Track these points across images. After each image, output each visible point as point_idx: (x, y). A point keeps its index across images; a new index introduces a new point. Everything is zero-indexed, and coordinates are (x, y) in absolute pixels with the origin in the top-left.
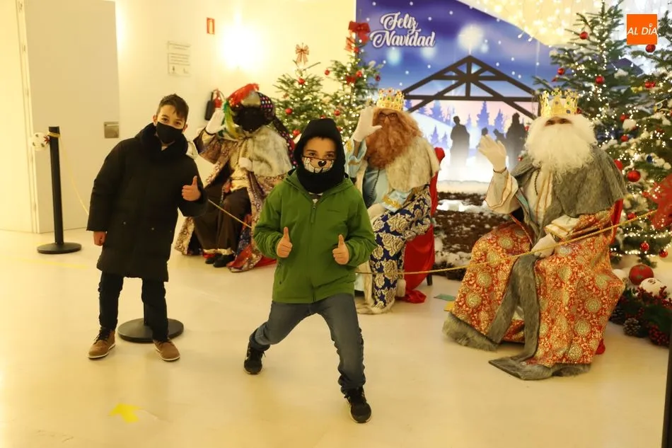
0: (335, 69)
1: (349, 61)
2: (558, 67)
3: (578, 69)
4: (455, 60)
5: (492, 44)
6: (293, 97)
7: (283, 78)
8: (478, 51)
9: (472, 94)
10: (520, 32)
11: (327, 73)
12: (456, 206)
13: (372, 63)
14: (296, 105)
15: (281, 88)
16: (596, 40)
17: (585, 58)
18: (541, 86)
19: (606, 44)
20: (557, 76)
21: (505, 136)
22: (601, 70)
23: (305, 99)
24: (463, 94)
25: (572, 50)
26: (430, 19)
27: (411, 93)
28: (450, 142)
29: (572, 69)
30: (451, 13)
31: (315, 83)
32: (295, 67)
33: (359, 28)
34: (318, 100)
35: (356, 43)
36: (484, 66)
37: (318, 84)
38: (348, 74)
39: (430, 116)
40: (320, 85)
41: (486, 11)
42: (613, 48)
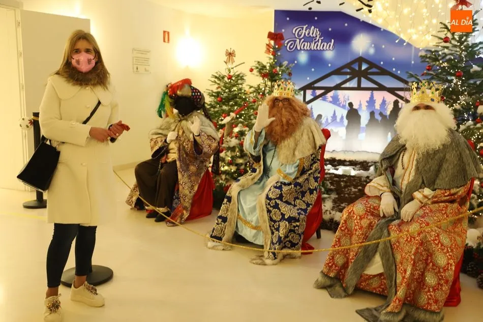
0: (257, 68)
1: (269, 61)
2: (426, 65)
3: (442, 66)
4: (349, 61)
5: (377, 48)
6: (224, 89)
7: (216, 75)
8: (367, 53)
9: (362, 86)
10: (397, 37)
11: (251, 70)
12: (349, 171)
13: (285, 63)
14: (225, 95)
15: (215, 82)
16: (456, 43)
17: (448, 57)
18: (413, 79)
19: (464, 46)
20: (425, 72)
21: (388, 117)
22: (460, 67)
23: (232, 90)
24: (356, 86)
25: (437, 51)
26: (330, 29)
27: (316, 85)
28: (346, 122)
29: (437, 66)
30: (346, 25)
31: (239, 78)
32: (225, 66)
33: (275, 37)
34: (243, 91)
35: (274, 48)
36: (372, 64)
37: (242, 79)
38: (267, 71)
39: (330, 102)
40: (243, 79)
41: (370, 22)
42: (470, 49)
